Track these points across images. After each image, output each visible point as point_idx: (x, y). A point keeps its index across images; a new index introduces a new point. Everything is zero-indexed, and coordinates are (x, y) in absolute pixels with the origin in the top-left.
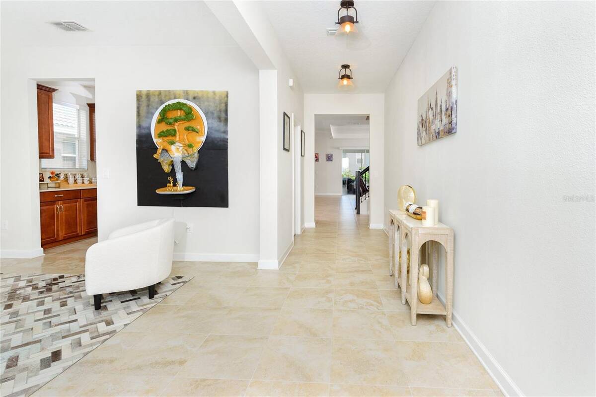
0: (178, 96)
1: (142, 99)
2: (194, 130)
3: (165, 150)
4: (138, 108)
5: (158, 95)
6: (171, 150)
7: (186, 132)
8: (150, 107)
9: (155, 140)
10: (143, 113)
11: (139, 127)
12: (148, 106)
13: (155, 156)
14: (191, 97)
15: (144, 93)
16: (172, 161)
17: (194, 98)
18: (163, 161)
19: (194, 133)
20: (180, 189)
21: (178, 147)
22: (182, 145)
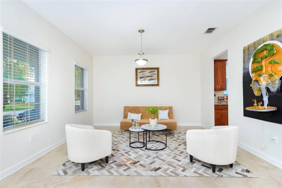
0: (265, 40)
1: (246, 51)
2: (275, 63)
3: (257, 81)
4: (244, 57)
5: (254, 45)
6: (261, 80)
7: (270, 65)
8: (250, 54)
9: (251, 75)
10: (246, 60)
11: (244, 69)
12: (248, 54)
13: (251, 85)
14: (275, 37)
15: (247, 47)
16: (260, 88)
17: (278, 36)
18: (254, 89)
19: (277, 65)
20: (266, 108)
21: (265, 77)
22: (267, 76)
